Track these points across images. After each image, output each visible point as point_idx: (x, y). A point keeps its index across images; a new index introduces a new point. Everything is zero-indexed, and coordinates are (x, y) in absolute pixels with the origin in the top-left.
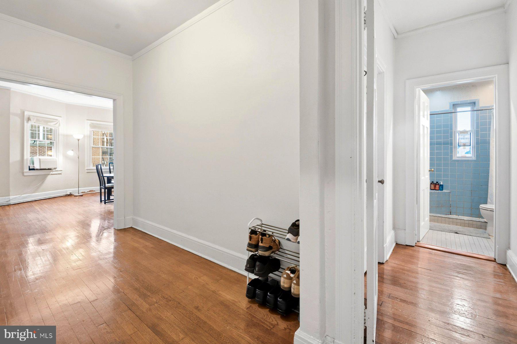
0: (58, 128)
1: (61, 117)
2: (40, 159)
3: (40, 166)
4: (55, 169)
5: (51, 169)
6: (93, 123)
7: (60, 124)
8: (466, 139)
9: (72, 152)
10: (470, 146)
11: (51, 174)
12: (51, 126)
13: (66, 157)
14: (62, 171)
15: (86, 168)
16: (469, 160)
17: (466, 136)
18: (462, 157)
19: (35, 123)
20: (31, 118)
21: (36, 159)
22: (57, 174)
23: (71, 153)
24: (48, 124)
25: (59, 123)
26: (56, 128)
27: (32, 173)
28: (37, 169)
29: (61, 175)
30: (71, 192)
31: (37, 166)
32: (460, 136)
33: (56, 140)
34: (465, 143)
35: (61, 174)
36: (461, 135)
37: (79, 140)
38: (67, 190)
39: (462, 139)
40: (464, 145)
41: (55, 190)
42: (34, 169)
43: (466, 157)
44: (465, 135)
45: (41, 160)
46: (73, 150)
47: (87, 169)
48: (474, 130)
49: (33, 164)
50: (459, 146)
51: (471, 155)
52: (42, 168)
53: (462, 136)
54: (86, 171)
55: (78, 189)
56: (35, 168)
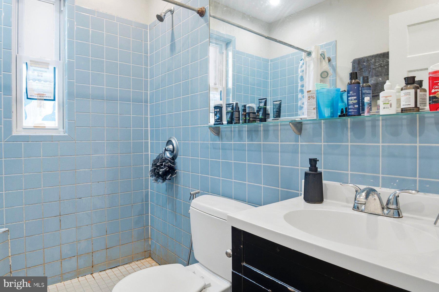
8: (46, 81)
10: (54, 100)
16: (52, 136)
17: (44, 74)
18: (36, 128)
32: (30, 72)
34: (42, 93)
36: (35, 70)
39: (34, 80)
40: (42, 98)
43: (44, 128)
44: (42, 71)
48: (61, 61)
50: (28, 98)
51: (57, 126)
53: (36, 73)
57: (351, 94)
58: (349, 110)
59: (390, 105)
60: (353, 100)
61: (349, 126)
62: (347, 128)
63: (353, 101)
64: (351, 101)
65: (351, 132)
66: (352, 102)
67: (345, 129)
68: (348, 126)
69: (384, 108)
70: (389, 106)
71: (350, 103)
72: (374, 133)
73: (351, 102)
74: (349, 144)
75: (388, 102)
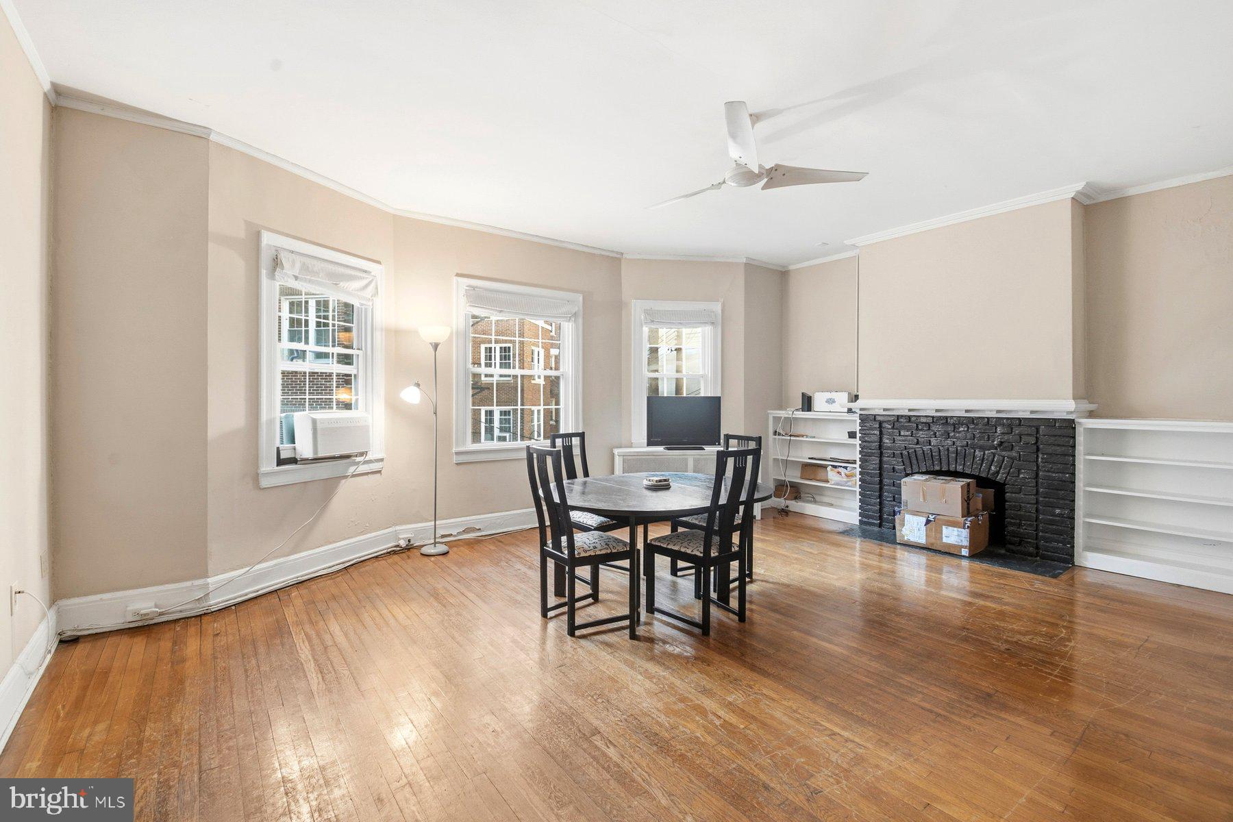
0: (370, 303)
1: (379, 262)
2: (314, 422)
3: (315, 450)
4: (362, 454)
5: (348, 457)
6: (474, 288)
7: (377, 288)
9: (415, 389)
11: (353, 476)
12: (349, 292)
13: (395, 408)
14: (382, 460)
15: (454, 450)
19: (296, 278)
20: (284, 257)
21: (302, 420)
22: (367, 474)
23: (412, 396)
24: (342, 284)
25: (373, 285)
26: (364, 302)
27: (292, 474)
28: (305, 461)
29: (378, 475)
30: (408, 536)
31: (304, 448)
33: (366, 349)
35: (379, 472)
37: (436, 346)
38: (398, 528)
41: (362, 533)
42: (293, 461)
45: (319, 426)
46: (418, 385)
47: (457, 453)
49: (292, 440)
52: (320, 455)
54: (455, 459)
55: (433, 523)
56: (298, 457)
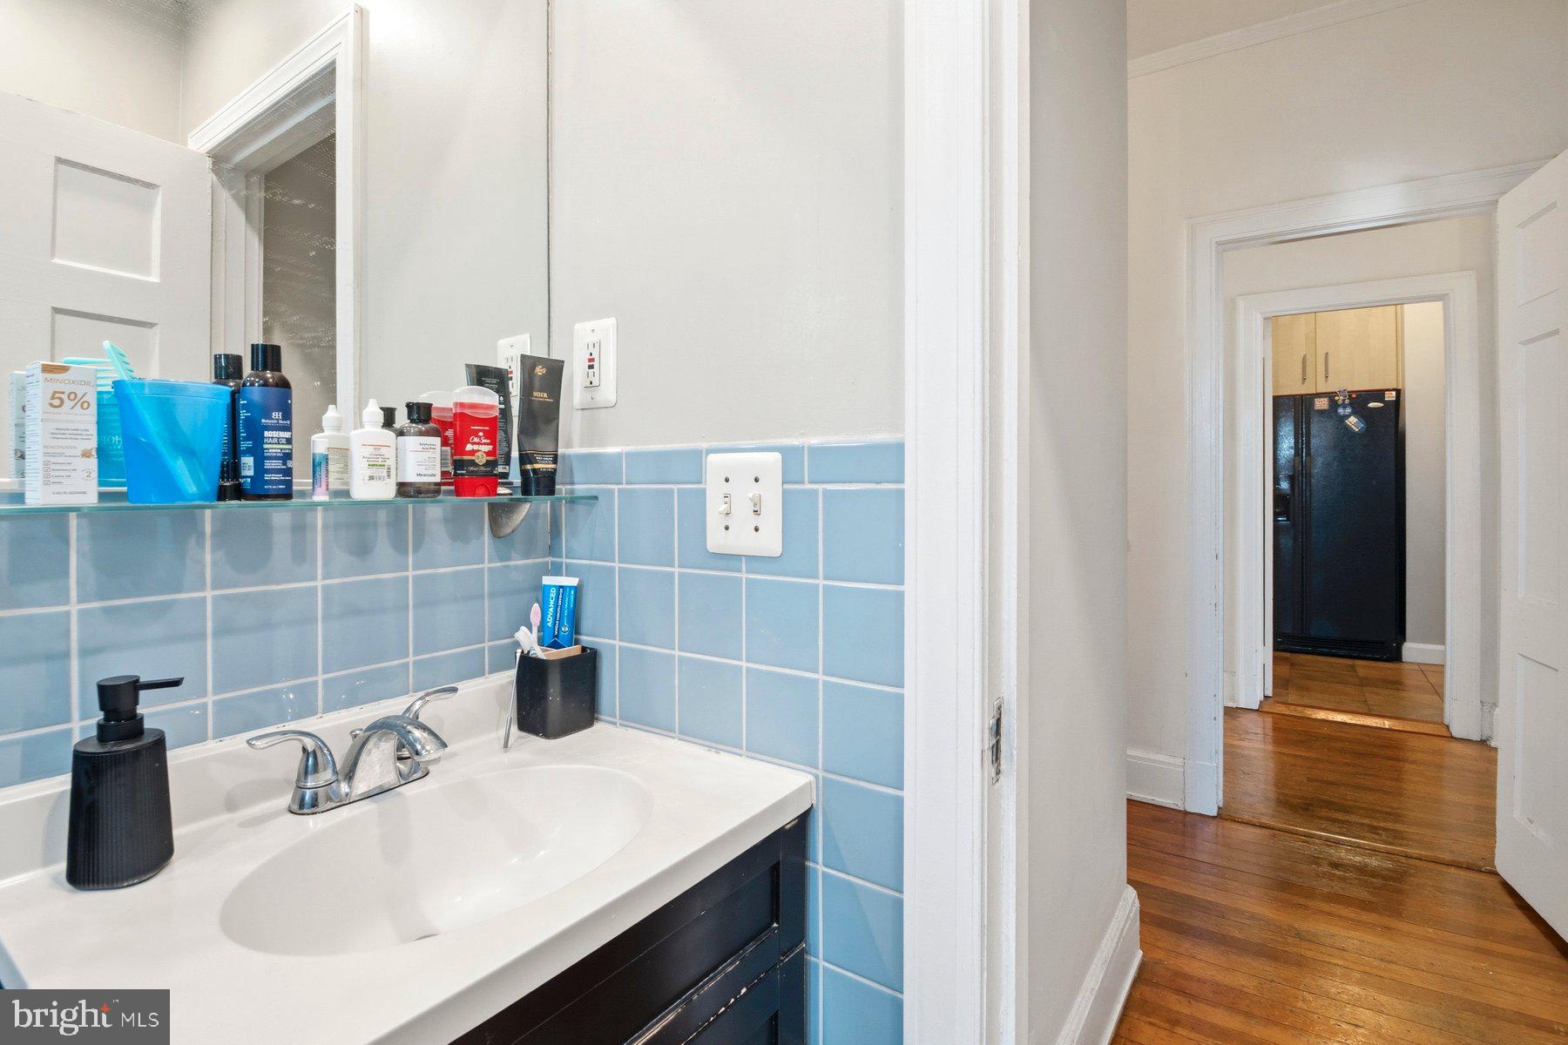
57: (277, 420)
58: (267, 477)
59: (386, 470)
60: (284, 441)
61: (208, 528)
62: (201, 535)
63: (282, 446)
64: (278, 446)
65: (214, 550)
66: (281, 449)
67: (192, 541)
68: (204, 527)
69: (371, 478)
70: (385, 474)
71: (274, 451)
72: (301, 554)
73: (274, 446)
74: (209, 594)
75: (384, 463)
